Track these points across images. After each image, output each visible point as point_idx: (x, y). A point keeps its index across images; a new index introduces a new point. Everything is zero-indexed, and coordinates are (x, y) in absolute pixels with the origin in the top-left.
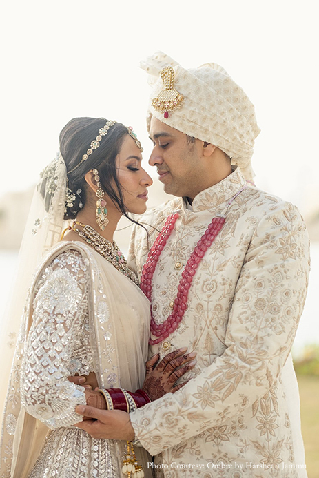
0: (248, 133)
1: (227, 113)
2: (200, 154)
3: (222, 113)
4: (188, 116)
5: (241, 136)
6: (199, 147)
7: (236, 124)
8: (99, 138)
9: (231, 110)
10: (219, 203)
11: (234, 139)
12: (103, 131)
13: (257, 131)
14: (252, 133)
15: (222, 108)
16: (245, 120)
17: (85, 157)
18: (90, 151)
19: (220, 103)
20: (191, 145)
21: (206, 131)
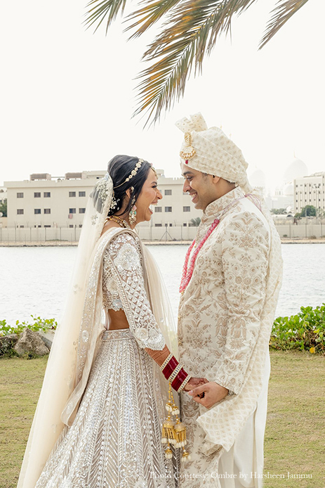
0: (239, 167)
1: (224, 157)
2: (211, 182)
3: (221, 157)
4: (201, 161)
5: (235, 169)
6: (210, 178)
7: (230, 162)
8: (136, 169)
9: (226, 155)
10: (219, 210)
11: (231, 171)
12: (138, 165)
13: (246, 165)
14: (243, 167)
15: (220, 154)
16: (236, 159)
17: (127, 180)
18: (131, 177)
19: (219, 151)
20: (205, 177)
21: (213, 169)
